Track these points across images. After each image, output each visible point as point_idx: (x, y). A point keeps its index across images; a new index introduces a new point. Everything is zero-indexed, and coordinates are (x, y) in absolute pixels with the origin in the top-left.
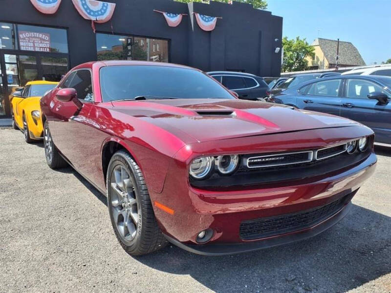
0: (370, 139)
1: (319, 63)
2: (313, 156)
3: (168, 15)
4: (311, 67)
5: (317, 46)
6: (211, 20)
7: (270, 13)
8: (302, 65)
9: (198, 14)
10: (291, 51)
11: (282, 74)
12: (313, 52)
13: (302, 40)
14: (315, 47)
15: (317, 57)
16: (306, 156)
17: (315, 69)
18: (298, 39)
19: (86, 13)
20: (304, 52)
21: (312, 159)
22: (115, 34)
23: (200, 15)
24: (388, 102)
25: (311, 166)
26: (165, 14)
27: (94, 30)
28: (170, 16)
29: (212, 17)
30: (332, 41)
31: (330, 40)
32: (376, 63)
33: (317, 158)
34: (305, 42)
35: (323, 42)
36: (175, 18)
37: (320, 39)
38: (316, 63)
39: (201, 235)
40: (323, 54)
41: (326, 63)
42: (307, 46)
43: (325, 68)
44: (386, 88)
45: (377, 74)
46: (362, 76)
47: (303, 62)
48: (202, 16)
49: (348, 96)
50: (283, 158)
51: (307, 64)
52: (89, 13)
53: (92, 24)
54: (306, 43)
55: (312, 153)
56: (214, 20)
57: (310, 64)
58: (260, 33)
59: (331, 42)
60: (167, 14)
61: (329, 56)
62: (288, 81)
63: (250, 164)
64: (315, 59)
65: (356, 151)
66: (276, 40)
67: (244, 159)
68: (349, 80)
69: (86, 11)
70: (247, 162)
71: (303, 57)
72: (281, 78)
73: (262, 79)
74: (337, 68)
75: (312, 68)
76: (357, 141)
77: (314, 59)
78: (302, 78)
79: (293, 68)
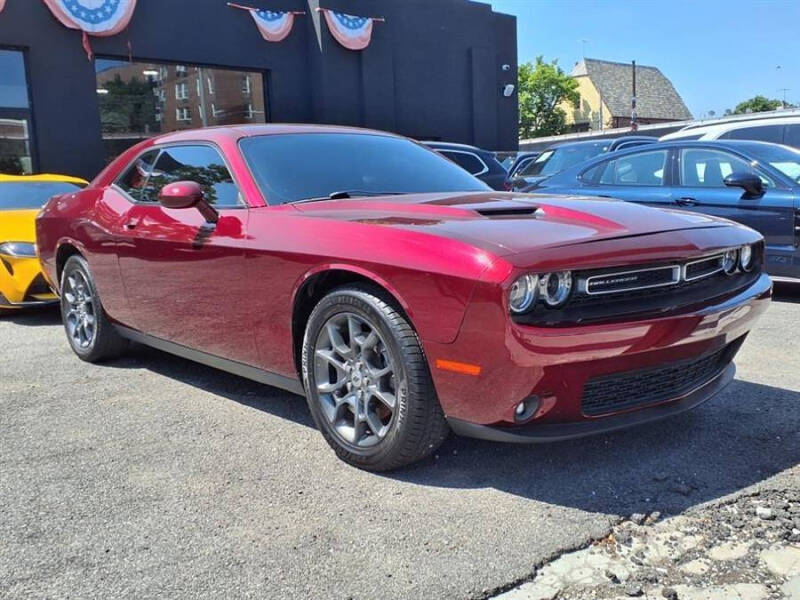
0: (757, 248)
1: (590, 116)
2: (680, 273)
3: (262, 14)
4: (573, 125)
5: (583, 76)
6: (361, 26)
7: (489, 7)
8: (553, 122)
9: (330, 12)
10: (526, 90)
11: (521, 143)
12: (576, 90)
13: (550, 64)
14: (580, 80)
15: (585, 102)
16: (669, 275)
17: (582, 131)
18: (539, 62)
19: (69, 14)
20: (554, 92)
21: (678, 278)
22: (136, 59)
23: (335, 12)
24: (764, 193)
25: (677, 291)
26: (253, 13)
27: (90, 54)
28: (265, 18)
29: (361, 17)
30: (616, 64)
31: (611, 63)
32: (712, 113)
33: (687, 278)
34: (555, 67)
35: (597, 68)
36: (278, 21)
37: (590, 60)
38: (582, 116)
39: (520, 409)
40: (598, 96)
41: (607, 117)
42: (560, 78)
43: (604, 126)
44: (755, 163)
45: (731, 138)
46: (705, 143)
47: (555, 116)
48: (339, 16)
49: (684, 184)
50: (636, 278)
51: (563, 121)
52: (76, 14)
53: (85, 38)
54: (559, 69)
55: (679, 270)
56: (365, 26)
57: (570, 120)
58: (469, 52)
59: (612, 66)
60: (258, 13)
61: (612, 100)
62: (543, 159)
63: (591, 289)
64: (582, 108)
65: (737, 271)
66: (504, 67)
67: (580, 281)
68: (685, 151)
69: (69, 8)
70: (585, 285)
71: (553, 104)
72: (520, 154)
73: (493, 156)
74: (635, 126)
75: (576, 128)
76: (737, 250)
77: (579, 107)
78: (572, 150)
79: (533, 129)
